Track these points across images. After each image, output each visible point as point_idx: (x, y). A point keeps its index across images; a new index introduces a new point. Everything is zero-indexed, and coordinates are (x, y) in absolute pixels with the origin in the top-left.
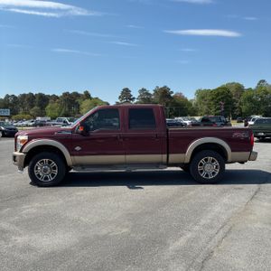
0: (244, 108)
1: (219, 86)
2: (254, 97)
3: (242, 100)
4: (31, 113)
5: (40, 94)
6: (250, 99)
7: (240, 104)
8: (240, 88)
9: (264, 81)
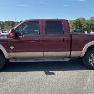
0: (85, 27)
1: (77, 19)
2: (89, 23)
3: (85, 24)
4: (9, 28)
5: (12, 21)
6: (87, 24)
7: (84, 25)
8: (84, 20)
9: (93, 17)
